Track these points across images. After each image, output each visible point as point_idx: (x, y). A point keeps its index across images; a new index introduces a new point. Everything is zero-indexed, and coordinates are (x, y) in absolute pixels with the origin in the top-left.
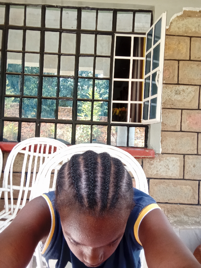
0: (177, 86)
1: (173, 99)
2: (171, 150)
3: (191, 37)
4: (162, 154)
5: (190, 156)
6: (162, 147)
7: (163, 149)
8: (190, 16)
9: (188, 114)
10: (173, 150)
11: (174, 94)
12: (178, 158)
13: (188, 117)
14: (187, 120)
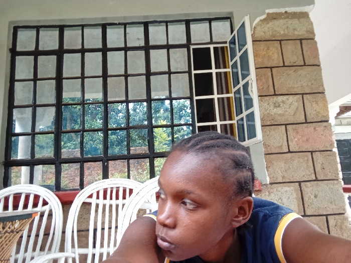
0: (275, 97)
1: (273, 114)
2: (281, 178)
3: (280, 41)
4: (271, 184)
5: (308, 183)
6: (269, 175)
7: (270, 178)
8: (275, 19)
9: (294, 130)
10: (283, 177)
11: (272, 107)
12: (292, 188)
13: (294, 134)
14: (294, 138)
